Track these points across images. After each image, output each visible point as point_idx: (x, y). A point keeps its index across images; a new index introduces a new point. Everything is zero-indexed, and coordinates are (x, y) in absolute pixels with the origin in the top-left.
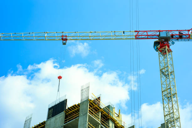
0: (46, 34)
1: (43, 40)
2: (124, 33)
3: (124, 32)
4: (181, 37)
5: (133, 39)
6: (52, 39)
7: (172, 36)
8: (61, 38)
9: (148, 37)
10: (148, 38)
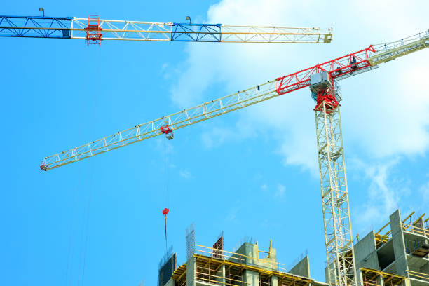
0: (139, 129)
1: (137, 141)
2: (259, 89)
3: (259, 87)
4: (354, 68)
5: (275, 96)
6: (148, 137)
7: (339, 71)
8: (160, 131)
9: (299, 86)
10: (299, 88)
